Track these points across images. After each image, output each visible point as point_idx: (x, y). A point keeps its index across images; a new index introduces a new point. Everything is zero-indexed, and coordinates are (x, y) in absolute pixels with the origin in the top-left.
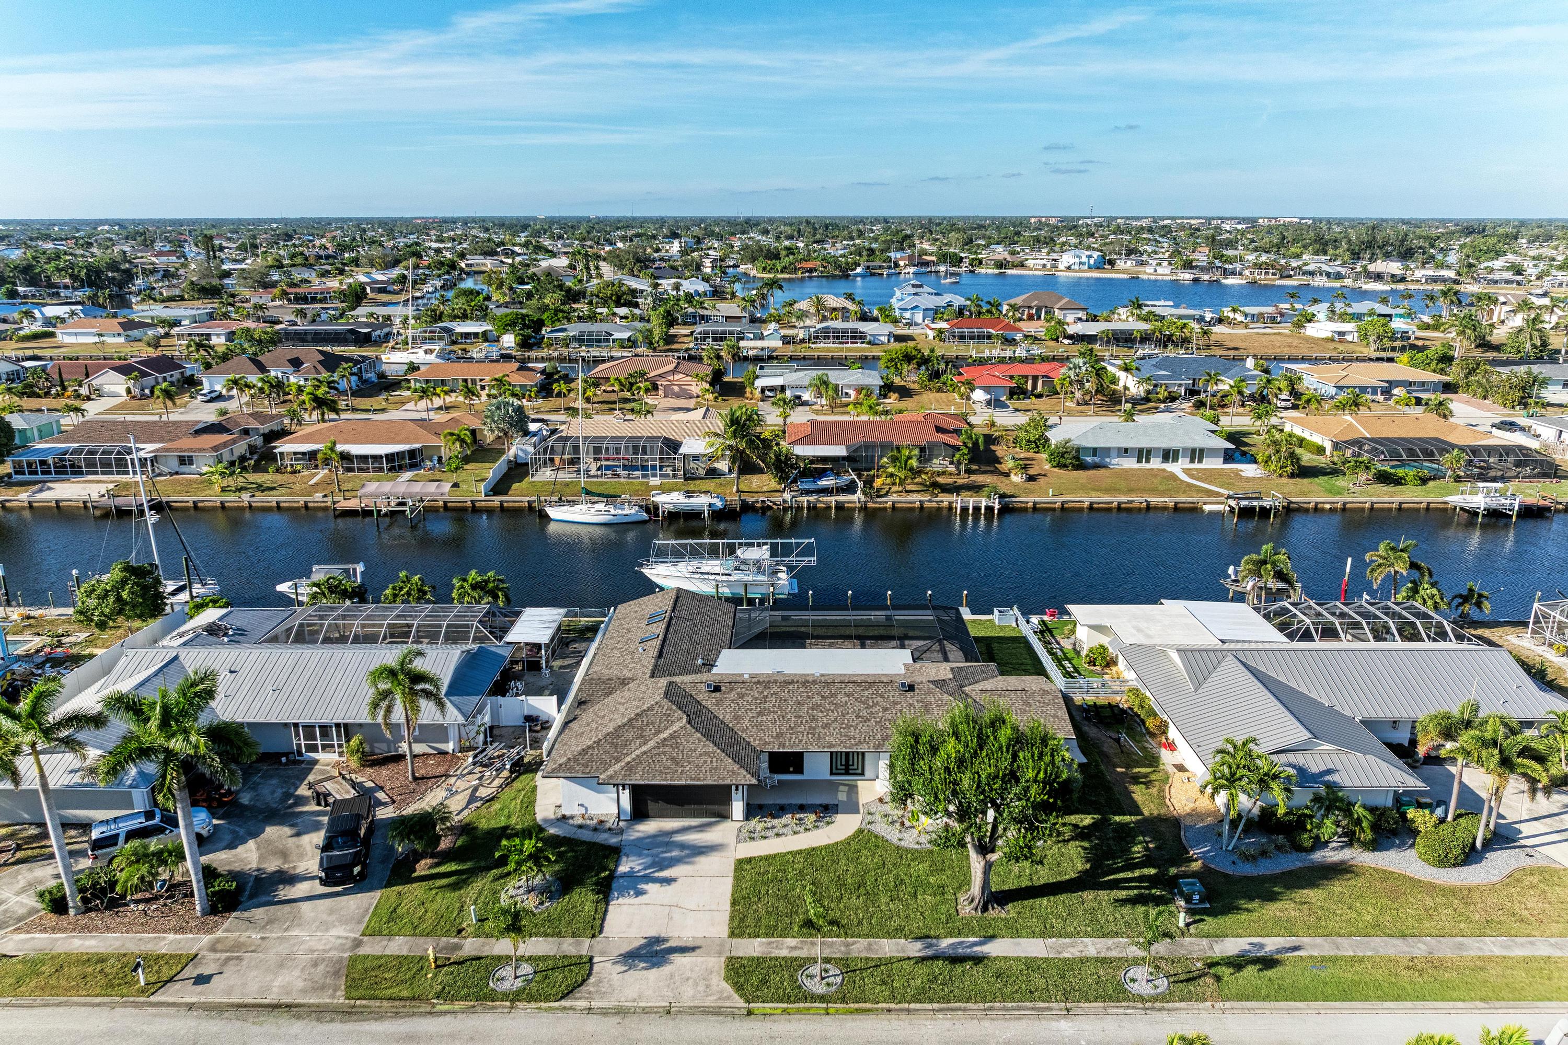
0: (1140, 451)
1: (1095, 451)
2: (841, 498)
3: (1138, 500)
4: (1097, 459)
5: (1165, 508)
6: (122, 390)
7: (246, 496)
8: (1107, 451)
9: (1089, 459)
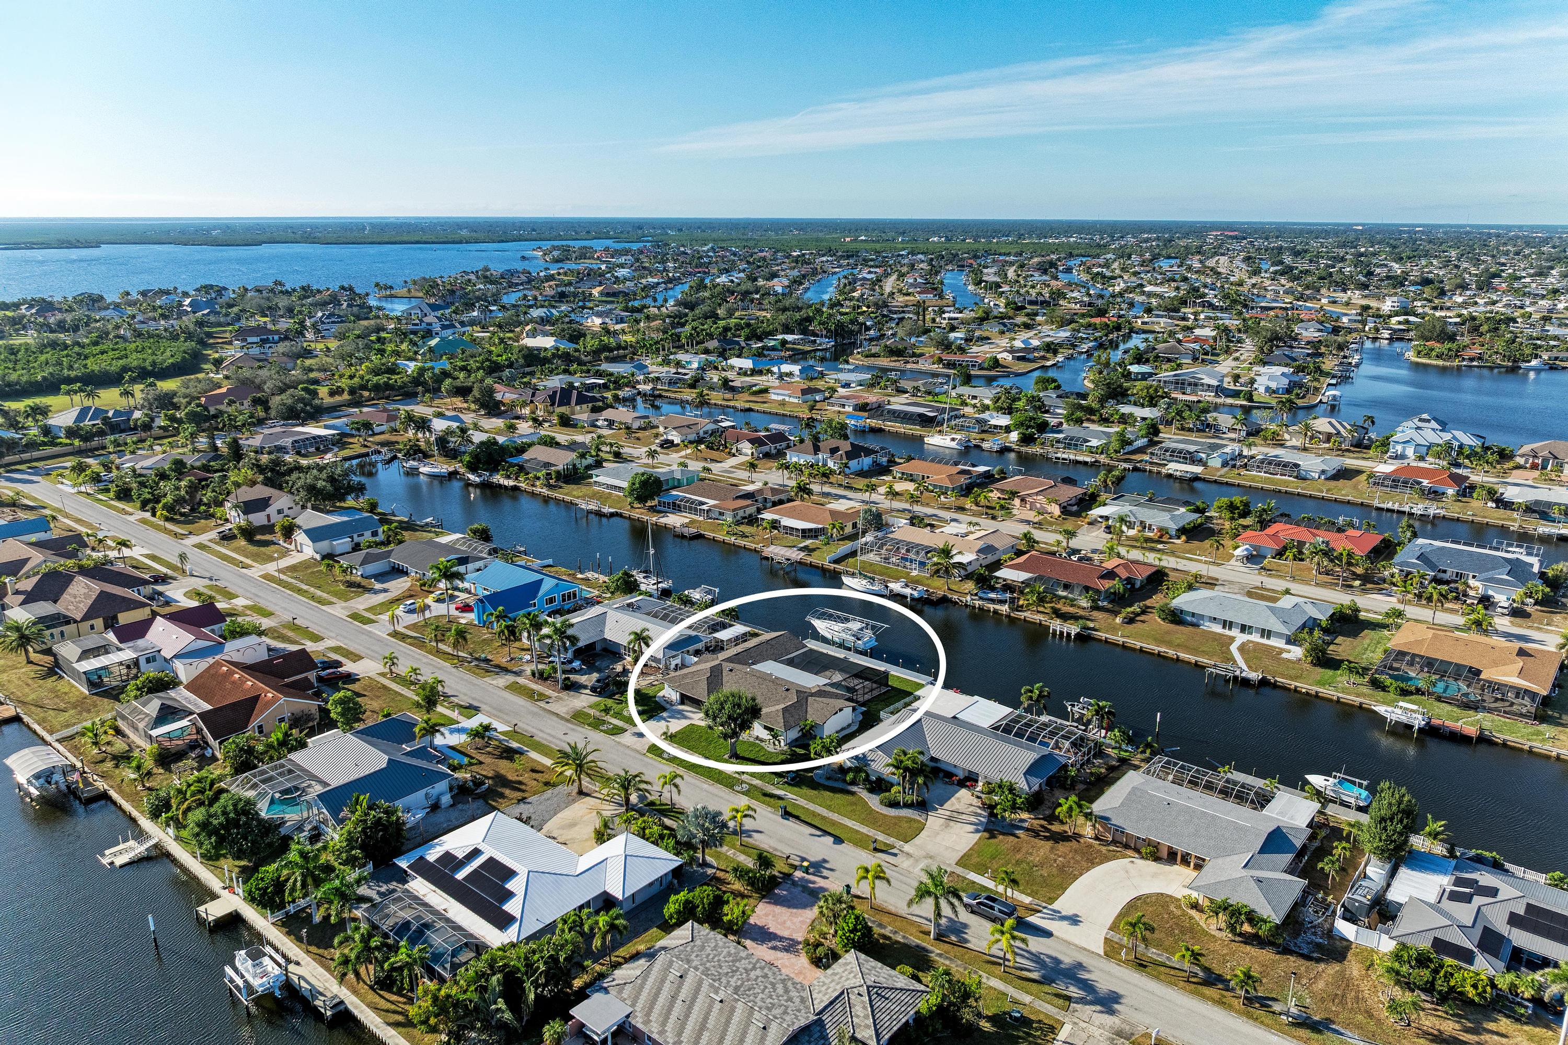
0: (1225, 621)
1: (1193, 615)
2: (998, 607)
3: (1171, 653)
4: (1194, 620)
5: (1189, 663)
6: (749, 452)
7: (733, 538)
8: (1202, 617)
9: (1189, 618)
